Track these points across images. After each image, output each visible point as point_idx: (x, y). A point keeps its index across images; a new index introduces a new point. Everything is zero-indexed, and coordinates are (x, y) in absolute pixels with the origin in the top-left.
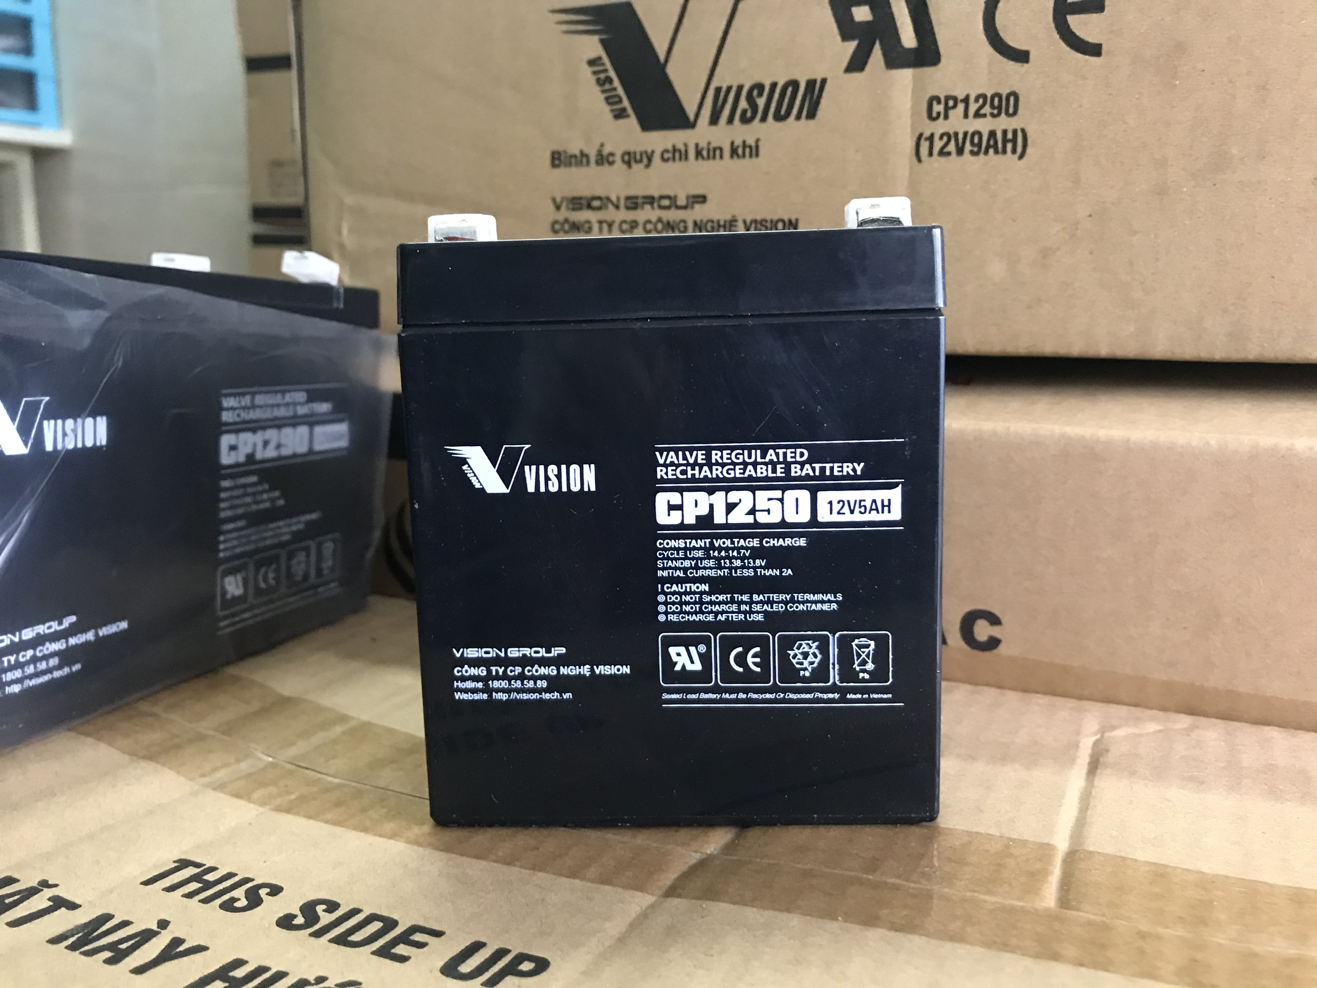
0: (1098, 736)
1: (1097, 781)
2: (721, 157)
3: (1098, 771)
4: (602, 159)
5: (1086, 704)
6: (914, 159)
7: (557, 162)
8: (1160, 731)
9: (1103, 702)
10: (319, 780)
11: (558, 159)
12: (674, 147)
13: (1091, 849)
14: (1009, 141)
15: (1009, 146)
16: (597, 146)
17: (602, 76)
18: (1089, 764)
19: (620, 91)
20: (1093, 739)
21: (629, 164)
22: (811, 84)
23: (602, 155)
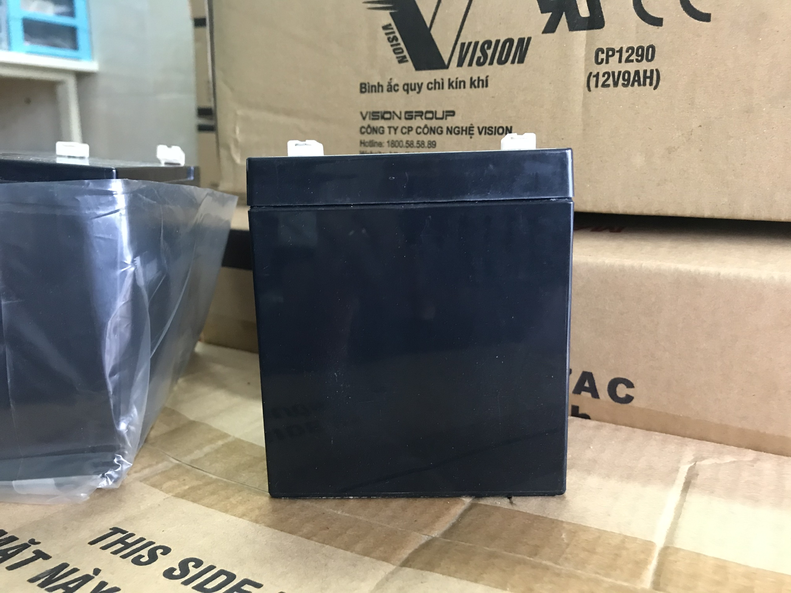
0: (693, 464)
1: (688, 498)
2: (464, 87)
3: (690, 490)
4: (391, 88)
5: (687, 439)
6: (586, 89)
7: (363, 90)
8: (734, 462)
9: (699, 439)
10: (204, 476)
11: (364, 88)
12: (435, 80)
13: (678, 546)
14: (648, 77)
15: (648, 81)
16: (388, 80)
17: (391, 36)
18: (685, 483)
19: (402, 45)
20: (689, 466)
21: (407, 91)
22: (521, 40)
23: (391, 85)
